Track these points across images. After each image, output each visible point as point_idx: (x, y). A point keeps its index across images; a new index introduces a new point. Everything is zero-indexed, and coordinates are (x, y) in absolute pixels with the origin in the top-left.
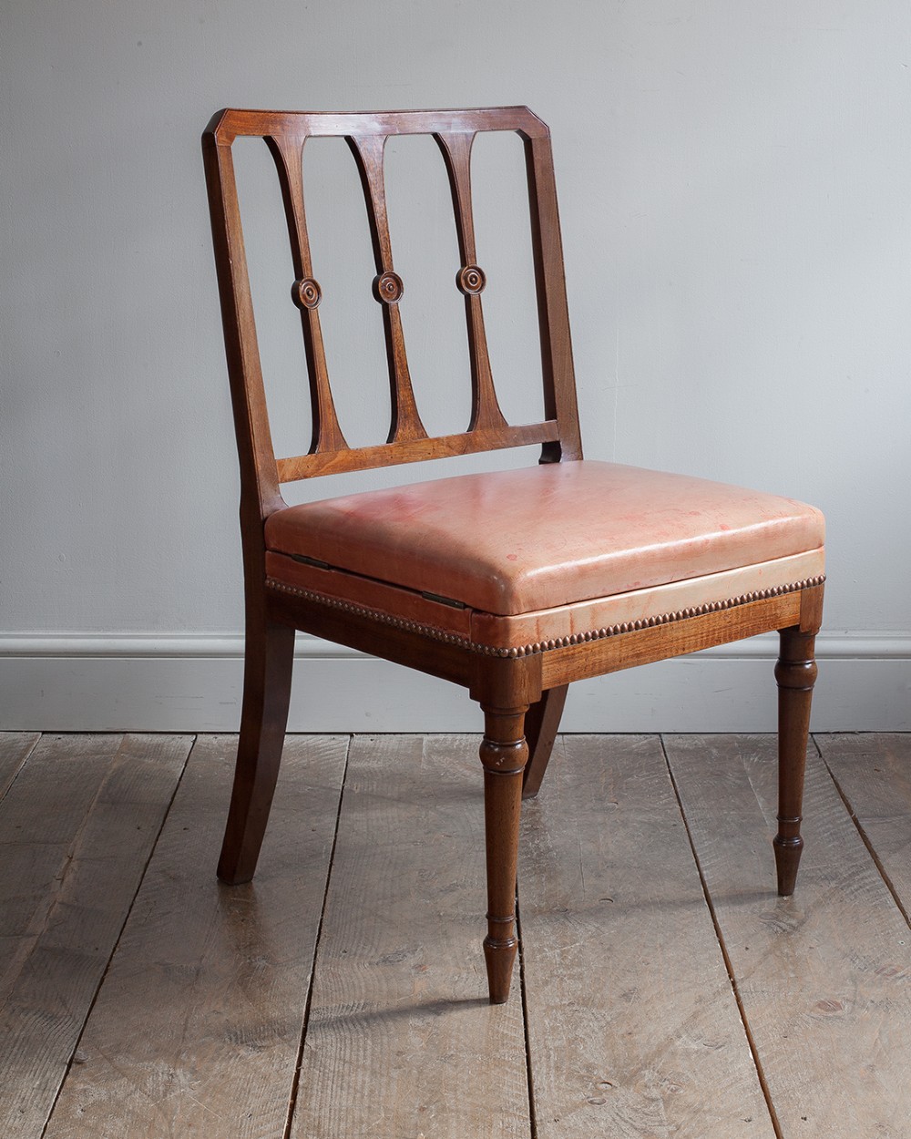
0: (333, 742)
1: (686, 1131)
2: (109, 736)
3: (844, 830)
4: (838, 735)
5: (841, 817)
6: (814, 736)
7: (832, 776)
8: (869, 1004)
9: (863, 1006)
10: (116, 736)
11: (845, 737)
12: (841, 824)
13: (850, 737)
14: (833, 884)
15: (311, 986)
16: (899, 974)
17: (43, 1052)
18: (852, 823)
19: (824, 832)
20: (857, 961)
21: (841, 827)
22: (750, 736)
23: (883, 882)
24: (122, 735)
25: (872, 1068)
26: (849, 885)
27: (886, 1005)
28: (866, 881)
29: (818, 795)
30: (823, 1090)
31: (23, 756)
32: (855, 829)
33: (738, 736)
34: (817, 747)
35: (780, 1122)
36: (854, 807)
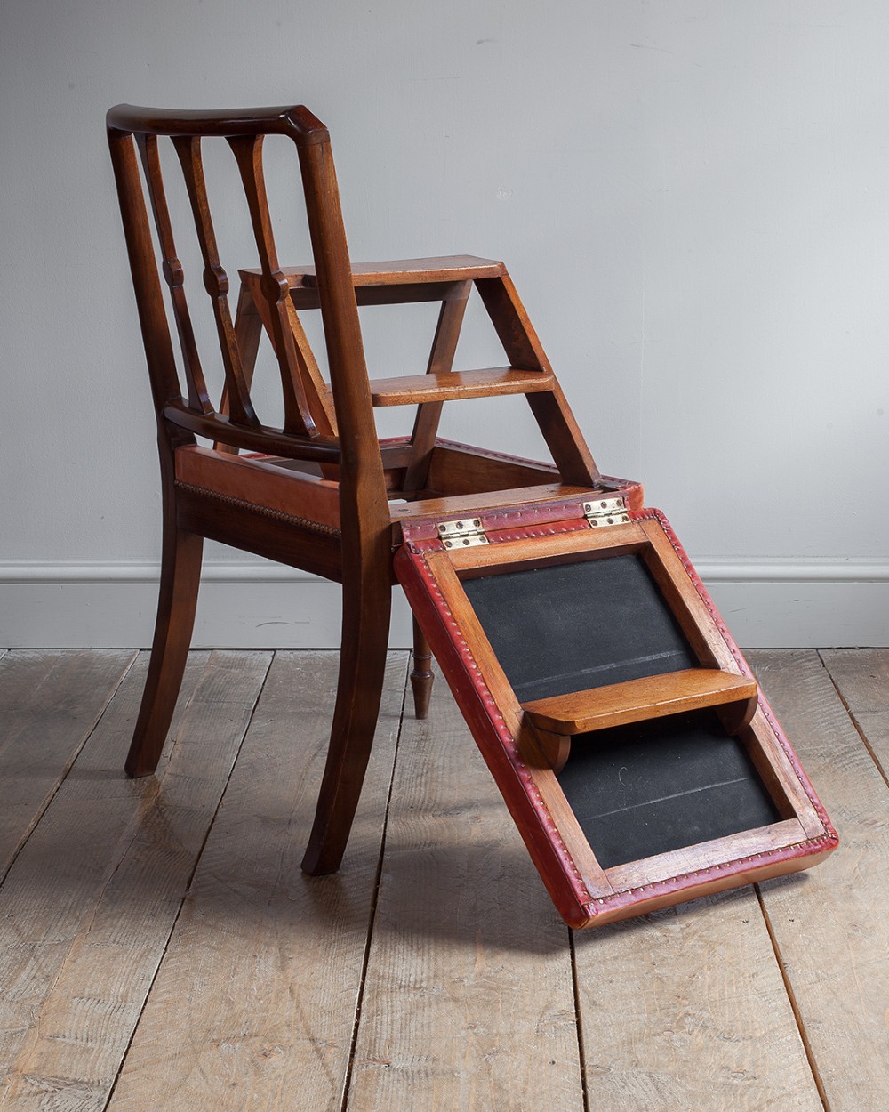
0: (395, 656)
1: (694, 928)
2: (198, 652)
3: (840, 721)
4: (840, 650)
5: (838, 712)
6: (819, 651)
7: (833, 682)
8: (851, 844)
9: (846, 846)
10: (204, 653)
11: (846, 652)
12: (838, 717)
13: (851, 651)
14: (827, 760)
15: (385, 831)
16: (879, 824)
17: (166, 876)
18: (848, 716)
19: (823, 722)
20: (844, 815)
21: (837, 719)
22: (762, 651)
23: (871, 759)
24: (210, 651)
25: (850, 887)
26: (841, 761)
27: (867, 844)
28: (856, 758)
29: (819, 695)
30: (809, 901)
31: (125, 667)
32: (850, 720)
33: (752, 651)
34: (821, 660)
35: (772, 923)
36: (850, 704)
